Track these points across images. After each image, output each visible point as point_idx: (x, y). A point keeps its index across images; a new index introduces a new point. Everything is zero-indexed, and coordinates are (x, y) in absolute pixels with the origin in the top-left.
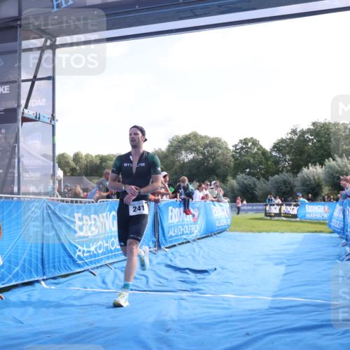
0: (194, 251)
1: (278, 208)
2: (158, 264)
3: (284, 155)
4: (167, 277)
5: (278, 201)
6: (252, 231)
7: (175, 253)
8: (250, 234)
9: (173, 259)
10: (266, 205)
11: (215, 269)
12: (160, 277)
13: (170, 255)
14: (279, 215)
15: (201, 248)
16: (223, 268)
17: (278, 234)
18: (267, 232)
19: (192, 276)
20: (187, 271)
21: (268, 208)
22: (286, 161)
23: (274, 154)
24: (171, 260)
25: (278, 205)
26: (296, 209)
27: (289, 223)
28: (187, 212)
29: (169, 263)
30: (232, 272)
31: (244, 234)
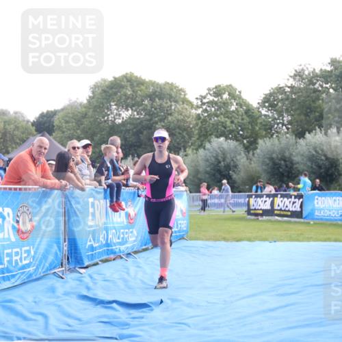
0: (128, 273)
1: (269, 201)
2: (66, 294)
3: (280, 114)
4: (80, 315)
5: (270, 189)
6: (225, 239)
7: (95, 276)
8: (223, 243)
9: (91, 285)
10: (250, 197)
11: (162, 302)
12: (69, 316)
13: (87, 280)
14: (269, 212)
15: (138, 267)
16: (174, 300)
17: (267, 243)
18: (249, 240)
19: (122, 314)
20: (114, 305)
21: (252, 201)
22: (283, 124)
23: (264, 112)
24: (88, 288)
25: (268, 196)
26: (298, 202)
27: (285, 226)
28: (115, 206)
29: (85, 293)
30: (189, 306)
31: (210, 243)
